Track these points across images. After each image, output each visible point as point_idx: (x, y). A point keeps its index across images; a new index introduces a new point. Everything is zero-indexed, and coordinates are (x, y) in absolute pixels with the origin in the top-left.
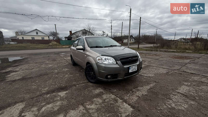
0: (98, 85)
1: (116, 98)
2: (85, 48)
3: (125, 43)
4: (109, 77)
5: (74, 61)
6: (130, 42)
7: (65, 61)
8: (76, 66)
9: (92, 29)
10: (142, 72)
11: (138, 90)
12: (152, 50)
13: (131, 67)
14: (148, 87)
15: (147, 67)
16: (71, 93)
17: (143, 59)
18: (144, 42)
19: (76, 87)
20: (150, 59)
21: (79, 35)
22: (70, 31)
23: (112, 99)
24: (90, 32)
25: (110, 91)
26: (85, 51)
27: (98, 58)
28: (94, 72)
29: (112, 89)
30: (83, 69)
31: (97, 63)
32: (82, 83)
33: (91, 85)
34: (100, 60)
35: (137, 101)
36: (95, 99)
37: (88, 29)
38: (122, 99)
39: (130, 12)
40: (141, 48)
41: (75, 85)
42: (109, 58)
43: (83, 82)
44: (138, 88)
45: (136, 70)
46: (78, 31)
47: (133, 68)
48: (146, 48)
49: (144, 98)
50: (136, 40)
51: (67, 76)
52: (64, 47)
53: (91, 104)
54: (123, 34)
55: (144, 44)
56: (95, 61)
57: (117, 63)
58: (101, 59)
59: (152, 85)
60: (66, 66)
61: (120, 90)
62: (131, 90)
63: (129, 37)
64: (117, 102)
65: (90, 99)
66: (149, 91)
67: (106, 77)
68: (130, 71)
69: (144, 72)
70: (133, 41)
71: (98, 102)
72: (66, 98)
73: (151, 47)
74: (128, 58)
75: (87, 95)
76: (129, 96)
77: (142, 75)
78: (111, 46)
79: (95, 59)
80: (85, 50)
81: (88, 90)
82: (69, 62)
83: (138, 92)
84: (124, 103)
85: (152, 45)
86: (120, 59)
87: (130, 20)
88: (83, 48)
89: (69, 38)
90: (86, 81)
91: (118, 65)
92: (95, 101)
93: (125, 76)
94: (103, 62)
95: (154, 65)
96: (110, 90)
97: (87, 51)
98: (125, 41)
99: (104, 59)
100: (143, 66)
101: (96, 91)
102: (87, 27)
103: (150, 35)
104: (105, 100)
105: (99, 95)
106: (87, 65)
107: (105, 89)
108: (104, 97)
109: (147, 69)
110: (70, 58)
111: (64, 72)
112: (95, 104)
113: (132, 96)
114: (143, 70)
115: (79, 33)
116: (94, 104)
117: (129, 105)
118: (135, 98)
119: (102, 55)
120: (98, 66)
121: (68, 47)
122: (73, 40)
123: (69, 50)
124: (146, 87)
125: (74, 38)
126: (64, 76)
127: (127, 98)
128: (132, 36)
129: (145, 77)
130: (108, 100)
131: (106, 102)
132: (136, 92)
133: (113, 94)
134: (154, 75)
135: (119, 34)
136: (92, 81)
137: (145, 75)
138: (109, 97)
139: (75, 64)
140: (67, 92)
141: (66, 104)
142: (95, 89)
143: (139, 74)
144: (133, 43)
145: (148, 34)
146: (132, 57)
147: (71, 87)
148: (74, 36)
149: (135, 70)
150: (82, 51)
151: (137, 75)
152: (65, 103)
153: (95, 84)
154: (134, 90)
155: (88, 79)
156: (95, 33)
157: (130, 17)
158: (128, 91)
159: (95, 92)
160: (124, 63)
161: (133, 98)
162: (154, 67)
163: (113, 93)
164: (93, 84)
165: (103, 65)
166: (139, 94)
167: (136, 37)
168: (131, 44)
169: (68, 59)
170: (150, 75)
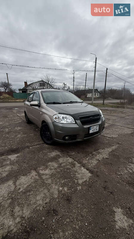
0: (55, 147)
1: (74, 162)
2: (40, 104)
3: (89, 98)
4: (67, 138)
5: (28, 119)
6: (94, 97)
7: (18, 118)
8: (30, 124)
9: (51, 80)
10: (105, 132)
11: (99, 153)
12: (118, 107)
13: (92, 127)
14: (110, 150)
15: (112, 126)
16: (22, 156)
17: (108, 117)
18: (110, 97)
19: (29, 149)
20: (115, 117)
21: (35, 87)
22: (25, 82)
23: (68, 164)
24: (48, 84)
25: (67, 154)
26: (40, 108)
27: (54, 117)
28: (50, 133)
29: (70, 152)
30: (38, 127)
31: (53, 123)
32: (37, 145)
33: (46, 147)
34: (57, 119)
35: (96, 165)
36: (50, 163)
37: (46, 80)
38: (80, 163)
39: (96, 62)
40: (107, 104)
41: (28, 147)
42: (67, 116)
43: (37, 143)
44: (99, 151)
45: (98, 130)
46: (35, 82)
47: (94, 129)
48: (112, 104)
49: (105, 162)
50: (101, 95)
51: (20, 136)
52: (18, 101)
53: (45, 168)
54: (87, 87)
55: (110, 100)
56: (52, 120)
57: (76, 123)
58: (59, 118)
59: (114, 147)
60: (20, 125)
61: (79, 153)
62: (91, 153)
63: (94, 91)
64: (74, 167)
65: (45, 163)
66: (110, 154)
67: (64, 138)
68: (91, 132)
69: (108, 132)
70: (97, 95)
71: (53, 166)
72: (17, 162)
73: (118, 103)
74: (89, 117)
75: (41, 158)
76: (89, 159)
77: (105, 135)
78: (71, 102)
79: (51, 117)
80: (41, 106)
81: (43, 152)
82: (23, 119)
83: (99, 155)
84: (82, 168)
85: (118, 101)
86: (80, 118)
87: (95, 71)
88: (38, 104)
89: (24, 91)
90: (41, 142)
91: (77, 124)
92: (50, 165)
93: (85, 137)
94: (60, 121)
95: (118, 124)
96: (68, 152)
97: (43, 108)
98: (89, 95)
99: (61, 117)
100: (106, 125)
101: (52, 154)
102: (45, 78)
103: (118, 89)
104: (61, 164)
105: (55, 159)
106: (42, 124)
107: (62, 151)
108: (61, 160)
109: (111, 128)
110: (24, 114)
111: (16, 132)
112: (50, 169)
113: (91, 159)
114: (107, 130)
115: (36, 85)
116: (48, 169)
117: (87, 169)
118: (94, 162)
119: (59, 113)
120: (55, 126)
121: (22, 101)
122: (28, 92)
123: (22, 104)
124: (108, 150)
125: (30, 90)
126: (16, 136)
127: (86, 162)
128: (97, 90)
129: (107, 138)
130: (65, 164)
131: (62, 167)
132: (96, 155)
133: (71, 158)
134: (118, 136)
135: (82, 87)
136: (49, 142)
137: (108, 136)
138: (66, 160)
139: (29, 122)
140: (19, 155)
141: (16, 169)
142: (50, 152)
143: (102, 134)
144: (98, 98)
145: (115, 88)
146: (93, 116)
147: (23, 149)
148: (30, 88)
149: (96, 131)
150: (37, 107)
151: (99, 136)
152: (15, 167)
153: (51, 146)
154: (94, 153)
155: (43, 140)
156: (55, 85)
157: (95, 67)
158: (87, 154)
159: (50, 155)
160: (84, 123)
161: (92, 162)
162: (119, 127)
163: (70, 156)
164: (49, 145)
165: (61, 125)
166: (100, 157)
167: (101, 91)
168: (95, 99)
169: (22, 115)
170: (114, 136)
